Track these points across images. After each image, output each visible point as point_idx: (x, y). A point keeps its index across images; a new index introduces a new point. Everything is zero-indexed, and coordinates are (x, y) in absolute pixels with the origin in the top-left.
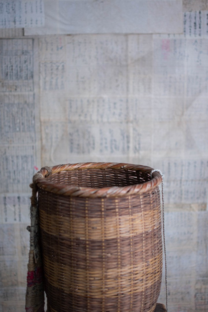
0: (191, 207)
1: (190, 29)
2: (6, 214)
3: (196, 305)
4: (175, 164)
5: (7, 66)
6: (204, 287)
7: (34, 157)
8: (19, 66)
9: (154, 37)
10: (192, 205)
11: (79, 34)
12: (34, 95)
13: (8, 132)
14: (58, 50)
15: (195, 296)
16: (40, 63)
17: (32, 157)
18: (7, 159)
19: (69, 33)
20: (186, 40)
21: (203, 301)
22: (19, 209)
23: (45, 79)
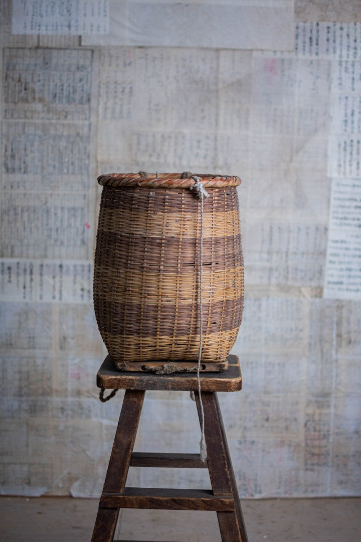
0: (300, 292)
1: (304, 46)
2: (42, 289)
3: (306, 439)
4: (280, 229)
5: (56, 85)
6: (318, 411)
7: (86, 210)
8: (72, 85)
9: (255, 54)
10: (303, 289)
11: (155, 47)
12: (90, 125)
13: (51, 174)
14: (125, 65)
15: (306, 425)
16: (100, 82)
17: (82, 209)
18: (48, 211)
19: (140, 44)
20: (298, 60)
21: (317, 434)
22: (61, 282)
23: (106, 104)
